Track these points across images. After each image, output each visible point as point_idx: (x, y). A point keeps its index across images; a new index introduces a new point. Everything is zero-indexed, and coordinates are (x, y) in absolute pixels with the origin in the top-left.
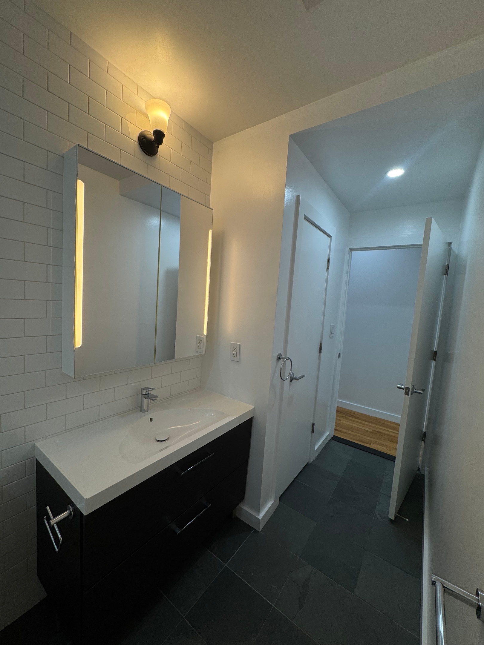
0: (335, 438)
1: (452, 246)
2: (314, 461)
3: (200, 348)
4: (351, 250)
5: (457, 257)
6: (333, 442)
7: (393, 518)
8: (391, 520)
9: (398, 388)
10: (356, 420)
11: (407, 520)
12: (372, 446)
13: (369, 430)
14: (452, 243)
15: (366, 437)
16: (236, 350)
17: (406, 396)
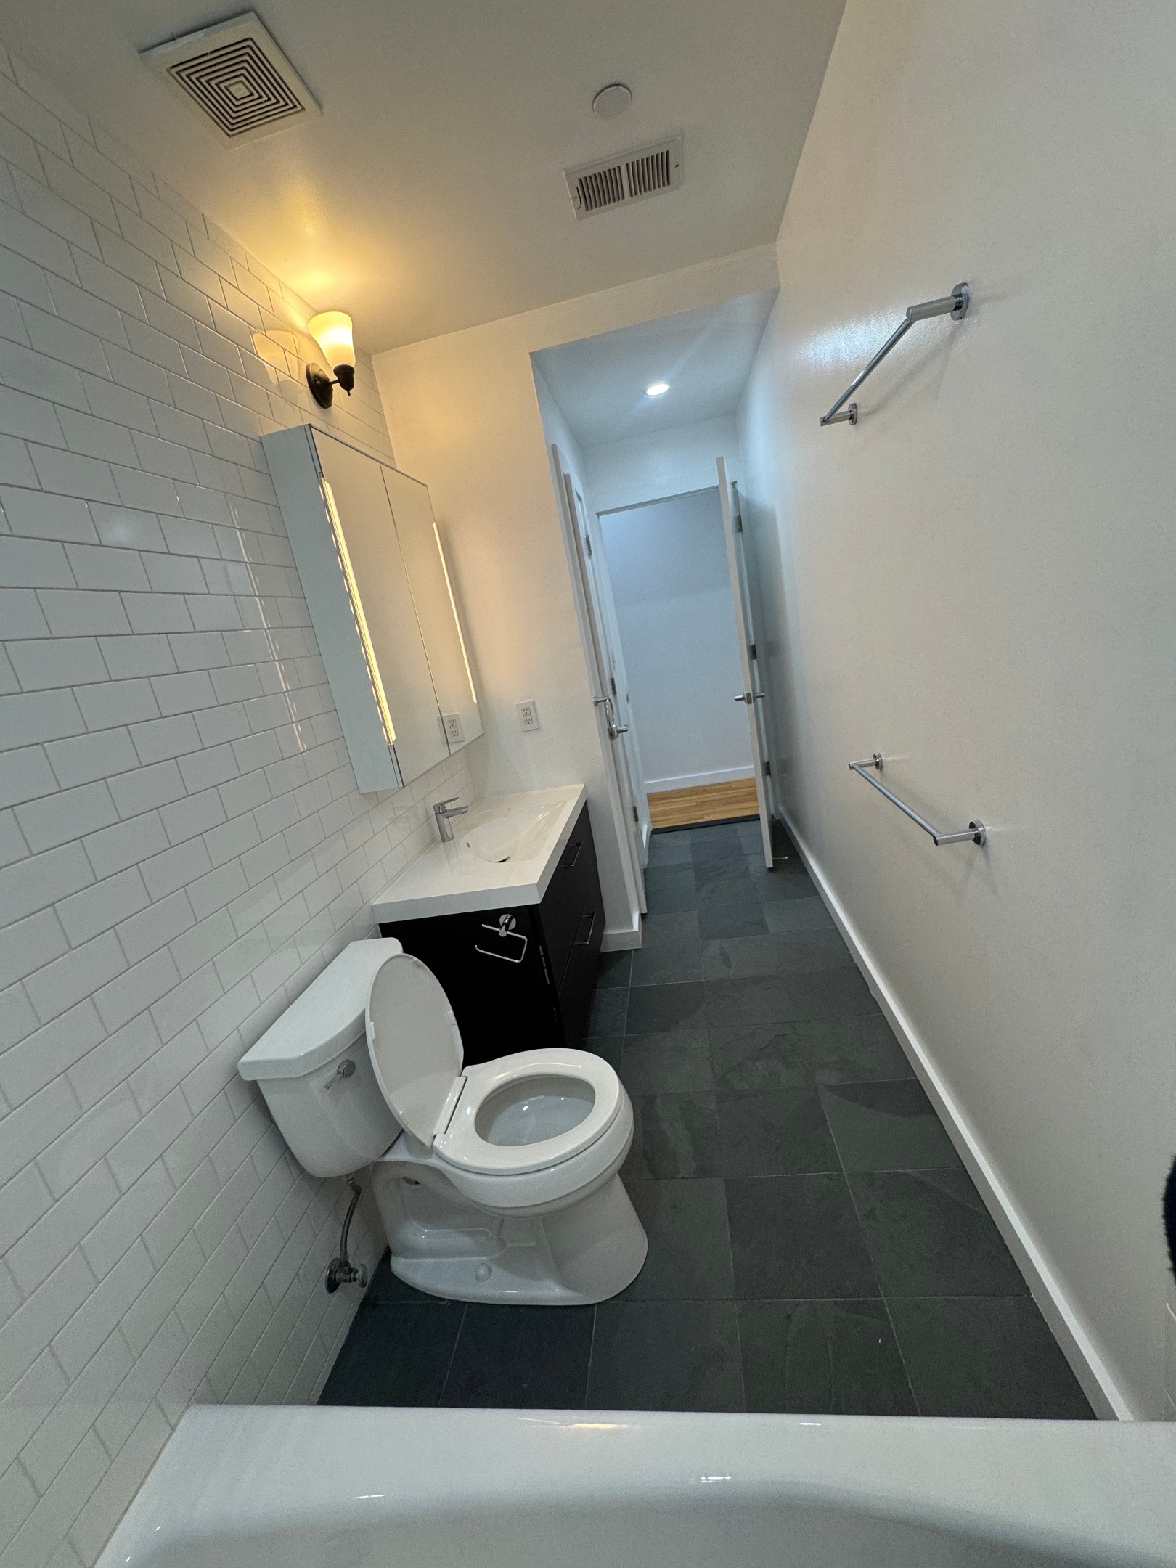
0: (655, 832)
1: (738, 487)
2: (648, 864)
3: (456, 734)
4: (599, 514)
5: (748, 502)
6: (657, 837)
7: (771, 866)
8: (771, 870)
9: (737, 700)
10: (666, 801)
11: (786, 858)
12: (707, 819)
13: (692, 804)
14: (736, 482)
15: (693, 814)
16: (528, 714)
17: (749, 705)
